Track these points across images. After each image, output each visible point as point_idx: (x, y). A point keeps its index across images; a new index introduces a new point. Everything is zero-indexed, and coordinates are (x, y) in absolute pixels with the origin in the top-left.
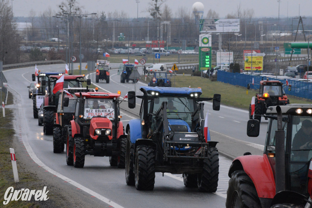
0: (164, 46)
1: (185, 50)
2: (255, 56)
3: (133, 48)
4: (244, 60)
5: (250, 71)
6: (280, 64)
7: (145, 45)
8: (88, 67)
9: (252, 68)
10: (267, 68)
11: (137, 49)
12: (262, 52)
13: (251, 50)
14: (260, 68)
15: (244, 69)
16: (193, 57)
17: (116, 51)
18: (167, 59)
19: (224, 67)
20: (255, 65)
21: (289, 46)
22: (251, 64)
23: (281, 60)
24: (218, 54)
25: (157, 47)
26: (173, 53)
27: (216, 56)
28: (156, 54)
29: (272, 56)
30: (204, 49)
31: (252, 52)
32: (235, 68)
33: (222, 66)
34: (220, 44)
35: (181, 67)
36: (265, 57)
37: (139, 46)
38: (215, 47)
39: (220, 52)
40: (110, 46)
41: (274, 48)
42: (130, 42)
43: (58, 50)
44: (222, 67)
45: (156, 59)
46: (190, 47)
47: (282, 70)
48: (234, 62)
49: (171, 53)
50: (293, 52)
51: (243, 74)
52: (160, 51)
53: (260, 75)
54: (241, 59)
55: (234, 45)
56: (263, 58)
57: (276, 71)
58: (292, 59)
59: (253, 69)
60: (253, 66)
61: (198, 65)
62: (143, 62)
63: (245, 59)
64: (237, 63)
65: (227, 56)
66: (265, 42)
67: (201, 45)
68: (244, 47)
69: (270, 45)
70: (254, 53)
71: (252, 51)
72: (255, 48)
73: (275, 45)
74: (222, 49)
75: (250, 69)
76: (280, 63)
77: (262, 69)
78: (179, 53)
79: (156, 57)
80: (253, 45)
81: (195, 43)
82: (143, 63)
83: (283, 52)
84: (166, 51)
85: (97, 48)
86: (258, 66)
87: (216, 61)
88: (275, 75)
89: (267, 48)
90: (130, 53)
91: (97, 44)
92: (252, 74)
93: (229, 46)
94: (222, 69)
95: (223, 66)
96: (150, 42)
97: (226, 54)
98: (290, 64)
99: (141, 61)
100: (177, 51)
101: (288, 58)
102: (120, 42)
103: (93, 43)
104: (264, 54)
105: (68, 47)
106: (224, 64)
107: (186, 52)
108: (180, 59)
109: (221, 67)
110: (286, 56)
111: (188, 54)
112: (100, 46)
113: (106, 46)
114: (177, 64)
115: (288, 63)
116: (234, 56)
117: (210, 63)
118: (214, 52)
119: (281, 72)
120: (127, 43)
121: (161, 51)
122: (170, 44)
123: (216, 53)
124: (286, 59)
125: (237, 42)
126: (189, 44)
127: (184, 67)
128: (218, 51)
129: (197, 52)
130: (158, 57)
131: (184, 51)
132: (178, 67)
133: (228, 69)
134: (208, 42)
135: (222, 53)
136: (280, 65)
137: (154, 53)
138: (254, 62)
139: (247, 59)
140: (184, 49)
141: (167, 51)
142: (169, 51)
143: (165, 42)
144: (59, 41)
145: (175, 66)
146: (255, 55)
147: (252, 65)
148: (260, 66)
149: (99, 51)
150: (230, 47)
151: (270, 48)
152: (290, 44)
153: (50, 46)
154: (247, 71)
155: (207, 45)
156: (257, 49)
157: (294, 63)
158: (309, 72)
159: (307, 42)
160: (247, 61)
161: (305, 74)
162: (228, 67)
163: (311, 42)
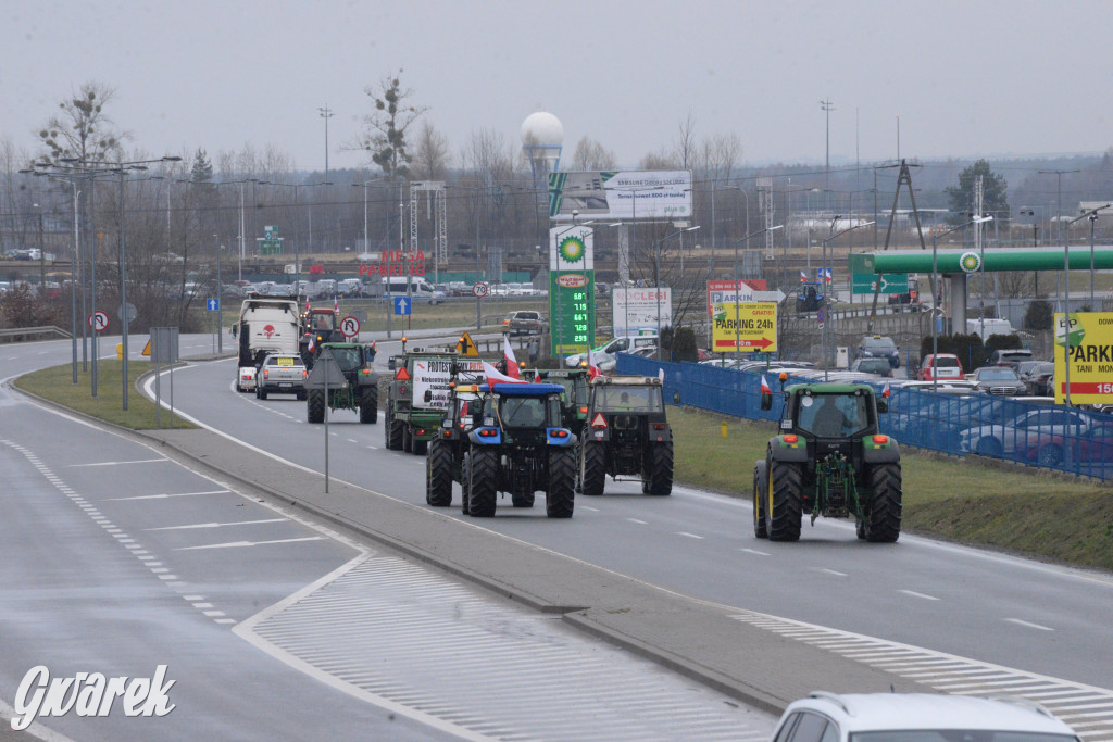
0: (425, 269)
1: (497, 282)
2: (750, 303)
3: (314, 280)
4: (711, 318)
5: (731, 355)
6: (836, 328)
7: (355, 267)
8: (153, 349)
9: (738, 345)
10: (789, 345)
11: (326, 284)
12: (773, 288)
13: (735, 281)
14: (766, 343)
15: (710, 350)
16: (529, 306)
18: (436, 317)
19: (638, 343)
20: (749, 332)
21: (868, 263)
22: (733, 330)
23: (841, 316)
24: (618, 295)
25: (400, 275)
26: (457, 293)
27: (611, 304)
28: (398, 300)
30: (568, 277)
31: (738, 289)
32: (679, 344)
33: (632, 338)
34: (624, 262)
35: (487, 343)
36: (783, 306)
37: (333, 271)
38: (606, 274)
39: (626, 288)
40: (231, 274)
42: (303, 257)
43: (42, 289)
44: (632, 343)
45: (400, 317)
46: (516, 271)
47: (844, 351)
48: (676, 322)
49: (448, 295)
50: (879, 284)
51: (708, 367)
52: (409, 289)
53: (768, 367)
54: (699, 313)
55: (674, 263)
56: (775, 309)
57: (823, 356)
58: (880, 312)
59: (742, 349)
60: (742, 337)
61: (548, 337)
62: (350, 329)
63: (715, 313)
64: (685, 326)
65: (648, 301)
66: (781, 252)
67: (556, 263)
68: (707, 270)
69: (799, 261)
70: (745, 290)
71: (738, 283)
72: (749, 271)
73: (815, 261)
74: (631, 277)
75: (733, 349)
76: (835, 326)
77: (773, 348)
78: (480, 294)
79: (398, 311)
80: (738, 261)
81: (536, 258)
82: (350, 332)
83: (845, 285)
84: (432, 287)
85: (184, 282)
86: (758, 337)
87: (611, 322)
88: (821, 369)
89: (789, 273)
91: (185, 266)
92: (738, 364)
93: (655, 268)
94: (631, 350)
95: (636, 340)
96: (374, 256)
97: (646, 296)
98: (870, 327)
99: (344, 323)
100: (470, 287)
101: (864, 306)
102: (266, 258)
103: (168, 264)
104: (780, 296)
105: (76, 278)
106: (641, 333)
107: (501, 292)
108: (483, 316)
109: (629, 340)
110: (857, 299)
111: (511, 298)
112: (192, 273)
113: (213, 275)
114: (473, 332)
115: (865, 325)
116: (673, 302)
117: (589, 328)
118: (602, 290)
119: (842, 358)
120: (291, 262)
121: (414, 287)
122: (446, 262)
123: (611, 293)
124: (857, 311)
125: (685, 253)
126: (512, 261)
127: (498, 342)
128: (616, 287)
129: (542, 289)
130: (403, 311)
131: (496, 288)
132: (477, 344)
133: (654, 347)
134: (581, 255)
135: (632, 291)
136: (836, 331)
137: (388, 296)
138: (747, 324)
139: (722, 312)
140: (495, 281)
141: (437, 289)
142: (443, 289)
143: (428, 255)
144: (42, 260)
145: (464, 341)
146: (749, 298)
147: (738, 333)
148: (769, 338)
149: (190, 293)
150: (659, 270)
152: (871, 258)
153: (12, 277)
154: (722, 355)
155: (578, 266)
156: (753, 276)
157: (885, 324)
158: (939, 356)
159: (929, 252)
160: (721, 321)
161: (926, 365)
162: (655, 341)
163: (945, 252)
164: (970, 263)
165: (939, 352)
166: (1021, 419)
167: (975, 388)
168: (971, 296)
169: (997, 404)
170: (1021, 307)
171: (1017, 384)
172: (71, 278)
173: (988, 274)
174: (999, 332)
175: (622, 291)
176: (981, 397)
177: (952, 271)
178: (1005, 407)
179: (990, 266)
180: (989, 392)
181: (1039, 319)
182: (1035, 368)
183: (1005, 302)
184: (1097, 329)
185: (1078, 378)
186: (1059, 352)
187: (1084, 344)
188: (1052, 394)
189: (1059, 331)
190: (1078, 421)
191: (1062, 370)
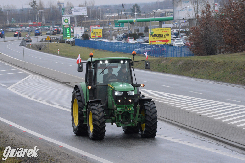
0: (41, 25)
2: (97, 29)
3: (21, 28)
4: (91, 32)
6: (113, 33)
7: (28, 25)
10: (105, 36)
11: (23, 28)
14: (100, 36)
19: (79, 37)
21: (117, 22)
22: (95, 34)
23: (113, 31)
24: (75, 29)
28: (36, 31)
30: (66, 26)
31: (95, 27)
32: (86, 37)
34: (76, 23)
36: (103, 30)
40: (6, 27)
41: (108, 24)
44: (77, 37)
50: (120, 25)
53: (101, 40)
54: (89, 31)
55: (84, 23)
57: (110, 38)
58: (120, 30)
59: (96, 37)
62: (28, 36)
64: (87, 34)
65: (80, 30)
68: (90, 24)
69: (106, 22)
70: (97, 27)
73: (109, 22)
77: (102, 37)
78: (51, 29)
80: (95, 22)
81: (60, 23)
88: (110, 40)
92: (96, 40)
93: (81, 24)
101: (117, 29)
104: (102, 28)
106: (79, 35)
115: (117, 33)
116: (84, 30)
117: (70, 34)
119: (114, 38)
120: (17, 25)
125: (86, 21)
126: (56, 23)
133: (81, 38)
134: (68, 22)
135: (77, 28)
138: (97, 33)
143: (41, 23)
151: (106, 24)
154: (93, 38)
155: (67, 24)
156: (98, 24)
157: (121, 32)
159: (127, 19)
160: (93, 32)
161: (128, 39)
162: (81, 36)
163: (130, 19)
164: (135, 21)
165: (130, 36)
166: (144, 47)
167: (136, 42)
168: (135, 27)
169: (140, 45)
170: (143, 28)
171: (143, 41)
173: (138, 23)
176: (137, 44)
177: (131, 22)
179: (138, 21)
180: (138, 43)
181: (146, 30)
184: (156, 31)
185: (153, 40)
186: (150, 35)
187: (154, 34)
188: (149, 43)
189: (149, 32)
190: (153, 47)
191: (150, 38)
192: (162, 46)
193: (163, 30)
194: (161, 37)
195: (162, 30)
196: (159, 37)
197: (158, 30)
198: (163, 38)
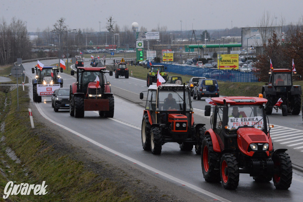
0: (116, 48)
2: (169, 53)
3: (98, 50)
5: (166, 62)
7: (105, 48)
8: (72, 61)
10: (176, 60)
11: (100, 50)
12: (172, 51)
13: (166, 49)
14: (171, 60)
15: (162, 61)
16: (133, 54)
17: (88, 51)
18: (118, 56)
22: (166, 58)
23: (184, 55)
24: (147, 52)
25: (112, 49)
26: (121, 52)
28: (112, 53)
29: (178, 53)
30: (139, 49)
32: (157, 60)
33: (150, 59)
34: (148, 46)
35: (126, 60)
36: (174, 54)
37: (101, 48)
38: (145, 49)
40: (85, 49)
41: (179, 48)
42: (96, 46)
43: (54, 51)
46: (131, 48)
50: (190, 50)
51: (162, 64)
53: (172, 64)
54: (161, 55)
55: (156, 47)
57: (181, 62)
58: (190, 55)
59: (168, 61)
60: (168, 59)
61: (136, 59)
63: (163, 55)
64: (158, 57)
66: (174, 45)
67: (137, 47)
68: (162, 48)
69: (177, 46)
70: (168, 51)
72: (168, 48)
73: (179, 46)
74: (150, 49)
75: (166, 61)
77: (173, 60)
78: (125, 52)
79: (112, 55)
80: (167, 46)
81: (134, 46)
82: (104, 58)
83: (184, 50)
84: (117, 51)
85: (77, 50)
86: (170, 59)
87: (146, 56)
88: (180, 64)
89: (175, 48)
90: (96, 52)
91: (77, 47)
96: (108, 46)
97: (152, 52)
100: (123, 51)
101: (187, 54)
102: (90, 46)
103: (74, 47)
104: (174, 52)
107: (128, 51)
108: (125, 55)
110: (186, 53)
111: (130, 52)
112: (78, 48)
113: (82, 49)
114: (124, 58)
115: (187, 57)
116: (156, 53)
119: (184, 62)
120: (94, 47)
121: (114, 51)
122: (120, 47)
125: (158, 45)
126: (130, 46)
127: (128, 60)
129: (135, 51)
132: (125, 60)
134: (141, 45)
135: (150, 51)
136: (183, 58)
137: (110, 52)
138: (168, 57)
140: (127, 50)
142: (119, 51)
143: (117, 46)
144: (54, 46)
145: (123, 59)
149: (78, 52)
150: (154, 48)
151: (177, 48)
152: (188, 46)
153: (49, 49)
154: (164, 62)
155: (141, 47)
156: (169, 49)
157: (190, 57)
158: (199, 62)
159: (197, 45)
160: (164, 56)
161: (197, 63)
162: (154, 59)
163: (200, 45)
164: (204, 47)
165: (199, 61)
166: (212, 72)
167: (205, 67)
168: (204, 52)
169: (208, 69)
170: (212, 53)
171: (211, 66)
172: (59, 49)
173: (207, 48)
174: (209, 58)
175: (148, 51)
177: (201, 48)
178: (210, 70)
179: (207, 47)
180: (207, 67)
181: (215, 56)
182: (215, 63)
183: (210, 53)
184: (224, 57)
185: (221, 65)
186: (218, 61)
187: (222, 60)
188: (217, 68)
189: (218, 58)
190: (221, 72)
191: (219, 64)
192: (229, 71)
193: (232, 56)
194: (229, 63)
195: (230, 56)
196: (227, 63)
197: (226, 56)
198: (231, 63)
